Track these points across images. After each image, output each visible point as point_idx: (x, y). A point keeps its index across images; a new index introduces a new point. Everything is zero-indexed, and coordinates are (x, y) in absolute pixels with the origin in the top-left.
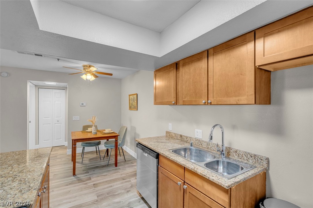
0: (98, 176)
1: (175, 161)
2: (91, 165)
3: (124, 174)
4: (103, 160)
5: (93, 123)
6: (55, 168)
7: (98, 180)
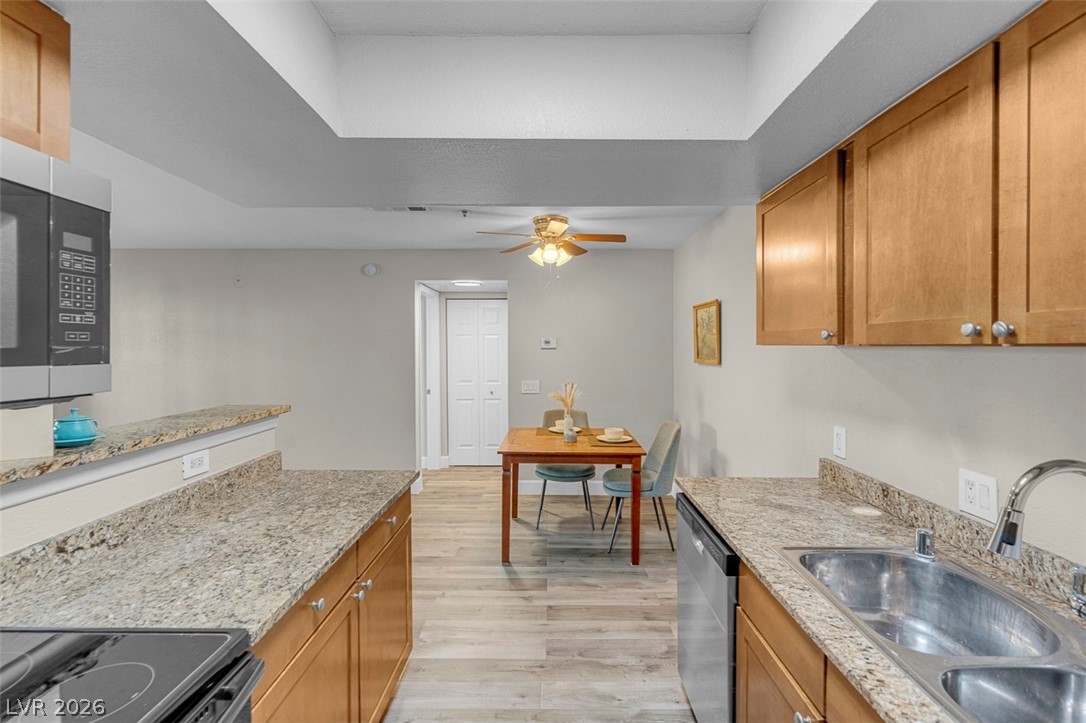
0: (570, 585)
1: (789, 610)
2: (561, 540)
3: (656, 598)
4: (600, 532)
5: (566, 405)
6: (468, 530)
7: (567, 598)
